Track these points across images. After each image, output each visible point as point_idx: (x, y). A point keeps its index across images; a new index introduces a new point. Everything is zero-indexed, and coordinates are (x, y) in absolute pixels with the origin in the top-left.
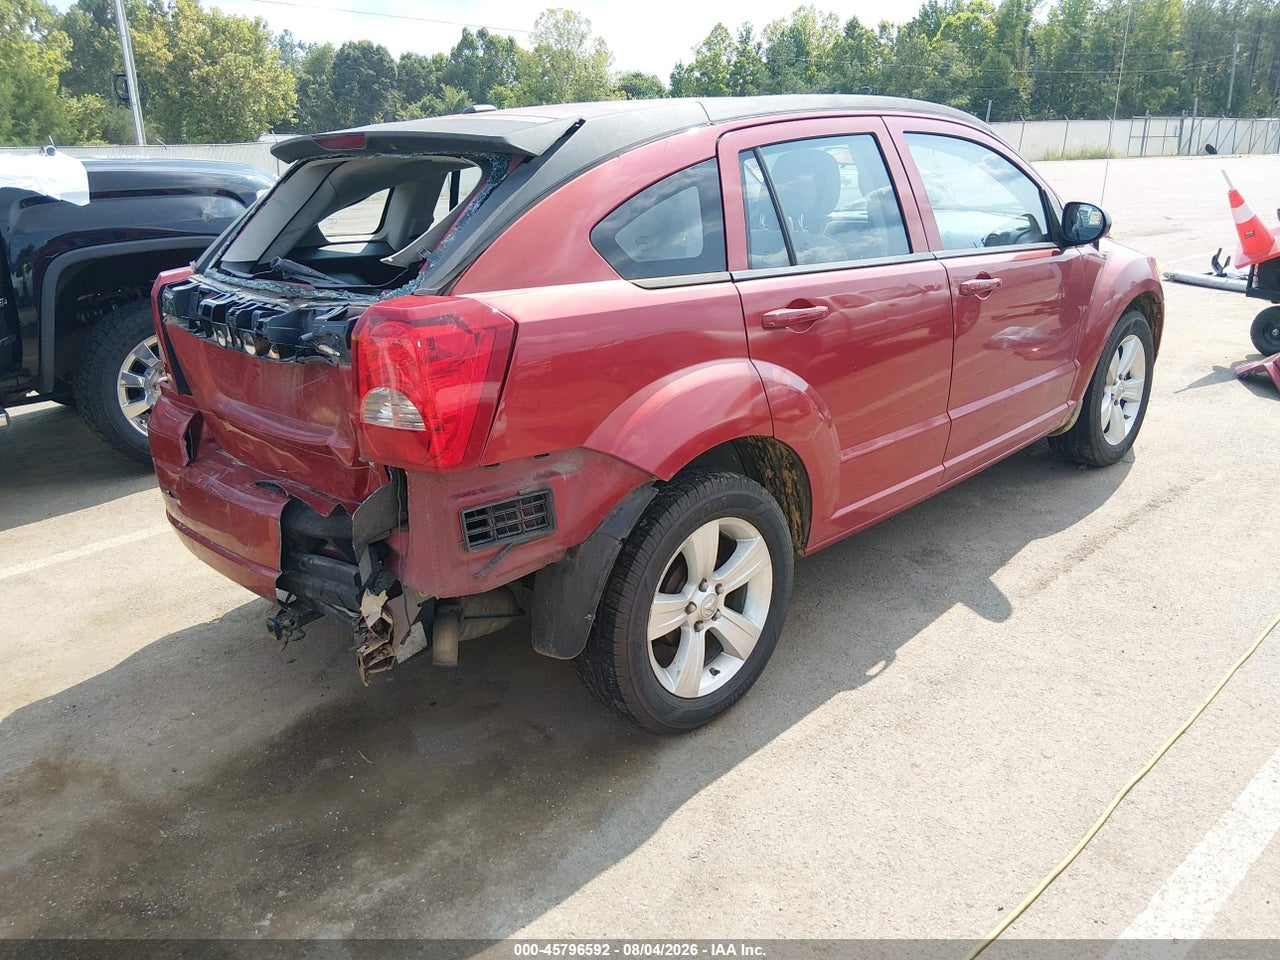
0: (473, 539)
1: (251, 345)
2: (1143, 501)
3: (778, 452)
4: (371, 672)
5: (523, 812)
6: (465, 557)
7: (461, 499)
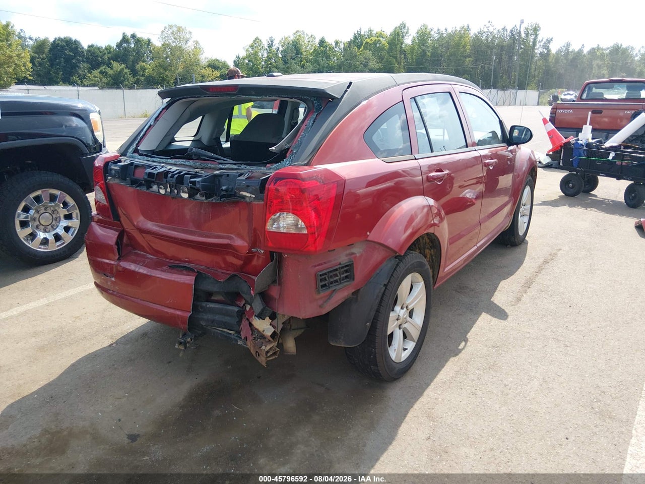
0: (322, 286)
1: (185, 192)
2: (542, 260)
3: (424, 241)
4: (268, 359)
5: (334, 427)
6: (318, 297)
7: (317, 268)
